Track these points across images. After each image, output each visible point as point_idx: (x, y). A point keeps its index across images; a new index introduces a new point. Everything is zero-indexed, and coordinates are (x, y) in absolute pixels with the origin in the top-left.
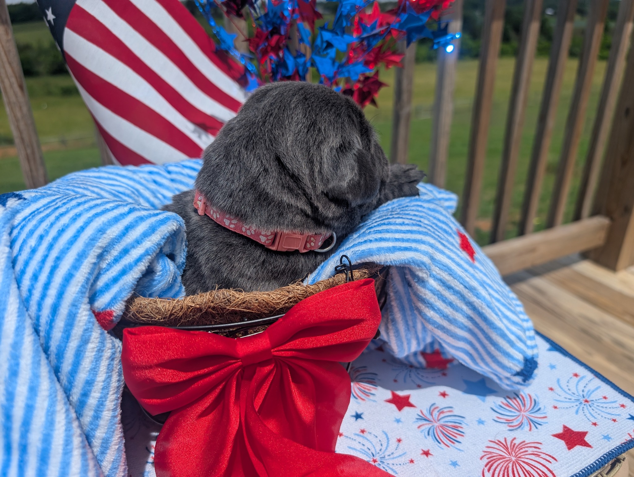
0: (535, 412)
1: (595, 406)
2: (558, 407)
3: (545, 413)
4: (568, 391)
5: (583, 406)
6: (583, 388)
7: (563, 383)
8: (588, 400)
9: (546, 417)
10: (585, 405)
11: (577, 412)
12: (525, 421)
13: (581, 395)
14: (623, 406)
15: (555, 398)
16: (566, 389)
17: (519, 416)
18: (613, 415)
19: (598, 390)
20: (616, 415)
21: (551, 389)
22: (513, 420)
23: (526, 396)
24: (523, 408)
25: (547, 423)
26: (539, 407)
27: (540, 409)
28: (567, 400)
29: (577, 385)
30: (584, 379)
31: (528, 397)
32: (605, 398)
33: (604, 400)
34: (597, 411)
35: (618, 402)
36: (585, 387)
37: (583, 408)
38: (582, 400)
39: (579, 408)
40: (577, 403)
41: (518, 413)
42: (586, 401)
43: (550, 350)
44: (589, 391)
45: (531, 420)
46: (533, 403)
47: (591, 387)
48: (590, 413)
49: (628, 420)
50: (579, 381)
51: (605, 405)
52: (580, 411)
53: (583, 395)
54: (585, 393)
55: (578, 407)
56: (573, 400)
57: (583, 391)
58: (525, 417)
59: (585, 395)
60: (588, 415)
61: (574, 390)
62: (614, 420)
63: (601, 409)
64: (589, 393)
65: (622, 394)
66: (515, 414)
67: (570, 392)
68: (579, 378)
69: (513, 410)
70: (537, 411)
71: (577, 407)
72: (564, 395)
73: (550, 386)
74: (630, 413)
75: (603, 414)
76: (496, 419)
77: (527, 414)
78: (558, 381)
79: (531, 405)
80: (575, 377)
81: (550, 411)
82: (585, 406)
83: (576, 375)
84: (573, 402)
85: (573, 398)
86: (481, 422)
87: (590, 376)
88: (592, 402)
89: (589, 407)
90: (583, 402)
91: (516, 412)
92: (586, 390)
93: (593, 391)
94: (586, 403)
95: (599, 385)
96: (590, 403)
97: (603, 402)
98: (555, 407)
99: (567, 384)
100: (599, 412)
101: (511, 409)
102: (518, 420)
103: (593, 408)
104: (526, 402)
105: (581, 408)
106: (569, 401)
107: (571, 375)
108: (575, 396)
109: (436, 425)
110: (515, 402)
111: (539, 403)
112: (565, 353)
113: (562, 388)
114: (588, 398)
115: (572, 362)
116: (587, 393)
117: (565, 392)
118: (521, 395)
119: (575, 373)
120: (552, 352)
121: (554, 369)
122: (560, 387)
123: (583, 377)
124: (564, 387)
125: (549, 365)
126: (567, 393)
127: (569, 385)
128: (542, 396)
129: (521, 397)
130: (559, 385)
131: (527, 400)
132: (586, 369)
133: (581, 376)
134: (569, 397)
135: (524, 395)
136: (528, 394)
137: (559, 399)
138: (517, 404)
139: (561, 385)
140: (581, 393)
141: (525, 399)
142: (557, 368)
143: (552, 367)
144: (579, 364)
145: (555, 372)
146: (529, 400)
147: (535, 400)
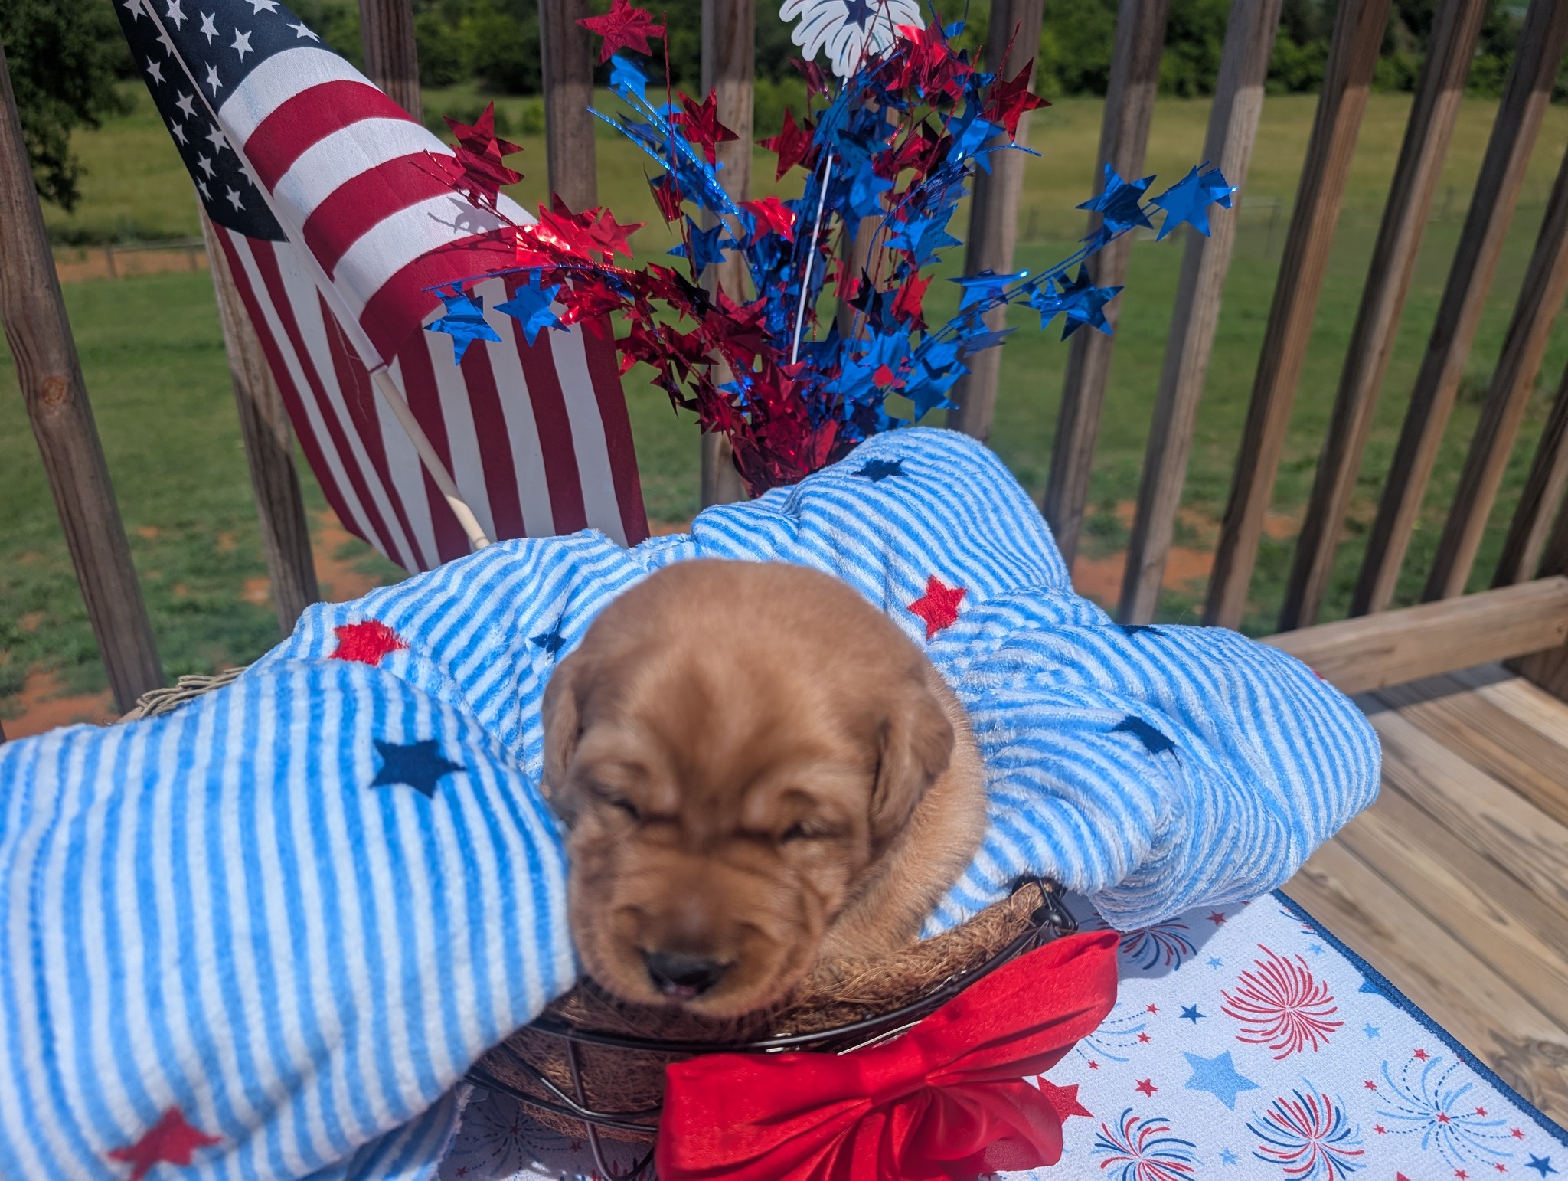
0: (1339, 1139)
1: (1461, 1130)
2: (1385, 1130)
3: (1359, 1143)
4: (1406, 1093)
5: (1436, 1129)
6: (1436, 1087)
7: (1395, 1071)
8: (1447, 1115)
9: (1362, 1152)
10: (1440, 1127)
11: (1425, 1143)
12: (1319, 1160)
13: (1433, 1103)
14: (1517, 1133)
15: (1378, 1108)
16: (1402, 1089)
17: (1307, 1146)
18: (1498, 1154)
19: (1468, 1093)
20: (1504, 1155)
21: (1370, 1085)
22: (1295, 1155)
23: (1318, 1100)
24: (1313, 1129)
25: (1365, 1166)
26: (1346, 1128)
27: (1349, 1131)
28: (1405, 1114)
29: (1424, 1079)
30: (1438, 1066)
31: (1323, 1100)
32: (1481, 1112)
33: (1479, 1118)
34: (1465, 1142)
35: (1508, 1124)
36: (1440, 1084)
37: (1437, 1134)
38: (1435, 1114)
39: (1429, 1133)
40: (1425, 1123)
41: (1303, 1141)
42: (1443, 1118)
43: (1363, 990)
44: (1448, 1094)
45: (1331, 1157)
46: (1334, 1117)
47: (1452, 1084)
48: (1451, 1147)
49: (1529, 1168)
50: (1426, 1072)
51: (1482, 1130)
52: (1432, 1141)
53: (1437, 1104)
54: (1440, 1099)
55: (1427, 1130)
56: (1416, 1115)
57: (1436, 1094)
58: (1318, 1150)
59: (1440, 1104)
60: (1448, 1152)
61: (1417, 1090)
62: (1501, 1168)
63: (1473, 1137)
64: (1449, 1098)
65: (1515, 1104)
66: (1298, 1143)
67: (1410, 1097)
68: (1427, 1061)
69: (1294, 1133)
70: (1342, 1137)
71: (1424, 1132)
72: (1397, 1101)
73: (1369, 1079)
74: (1531, 1151)
75: (1477, 1151)
76: (1260, 1152)
77: (1322, 1142)
78: (1385, 1066)
79: (1329, 1122)
80: (1419, 1060)
81: (1368, 1139)
82: (1440, 1131)
83: (1421, 1054)
84: (1416, 1119)
85: (1417, 1110)
86: (1228, 1157)
87: (1450, 1057)
88: (1455, 1121)
89: (1448, 1132)
90: (1437, 1119)
91: (1301, 1136)
92: (1442, 1091)
93: (1457, 1096)
94: (1443, 1123)
95: (1470, 1081)
96: (1451, 1123)
97: (1478, 1121)
98: (1380, 1130)
99: (1404, 1075)
100: (1470, 1146)
101: (1288, 1130)
102: (1306, 1157)
103: (1456, 1134)
104: (1320, 1114)
105: (1433, 1135)
106: (1409, 1115)
107: (1412, 1054)
108: (1419, 1103)
109: (1138, 1160)
110: (1297, 1113)
111: (1345, 1119)
112: (1398, 998)
113: (1392, 1085)
114: (1447, 1110)
115: (1413, 1021)
116: (1445, 1098)
117: (1400, 1093)
118: (1309, 1097)
119: (1419, 1048)
120: (1370, 995)
121: (1375, 1038)
122: (1390, 1082)
123: (1436, 1060)
124: (1398, 1082)
125: (1365, 1027)
126: (1404, 1097)
127: (1407, 1079)
128: (1351, 1102)
129: (1308, 1102)
130: (1387, 1077)
131: (1322, 1111)
132: (1442, 1040)
133: (1431, 1058)
134: (1408, 1106)
135: (1314, 1098)
136: (1324, 1096)
137: (1387, 1110)
138: (1301, 1117)
139: (1390, 1077)
140: (1432, 1098)
141: (1318, 1107)
142: (1381, 1034)
143: (1372, 1032)
144: (1427, 1027)
145: (1377, 1046)
146: (1326, 1109)
147: (1337, 1110)
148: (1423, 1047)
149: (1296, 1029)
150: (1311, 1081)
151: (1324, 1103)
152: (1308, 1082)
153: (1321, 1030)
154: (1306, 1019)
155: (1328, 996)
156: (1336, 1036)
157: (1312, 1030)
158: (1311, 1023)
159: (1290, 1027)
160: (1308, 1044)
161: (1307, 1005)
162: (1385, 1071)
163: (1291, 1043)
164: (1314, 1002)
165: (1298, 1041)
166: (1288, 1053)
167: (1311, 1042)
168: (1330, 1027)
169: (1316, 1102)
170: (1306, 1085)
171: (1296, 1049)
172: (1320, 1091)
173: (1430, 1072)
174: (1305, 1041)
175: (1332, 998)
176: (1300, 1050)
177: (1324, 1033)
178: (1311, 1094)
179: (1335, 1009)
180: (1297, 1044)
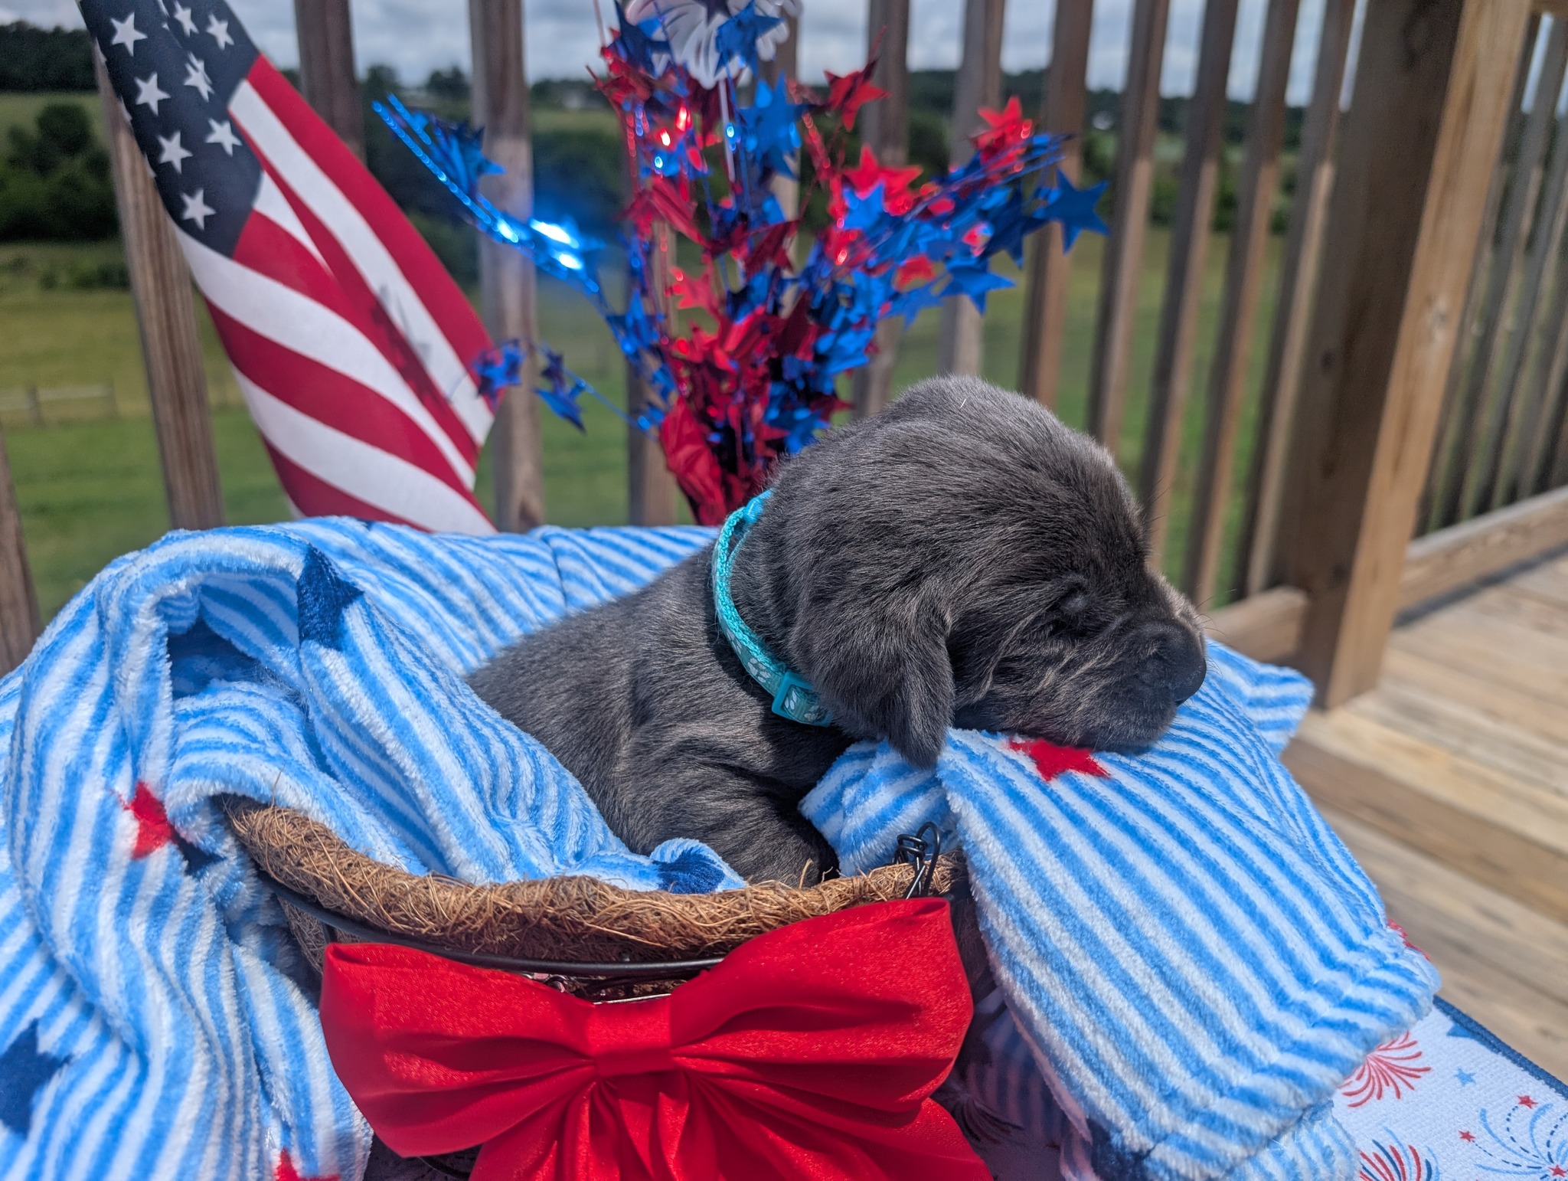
4: (1511, 1144)
6: (1548, 1137)
7: (1496, 1120)
8: (1563, 1168)
13: (1545, 1155)
15: (1478, 1162)
16: (1506, 1140)
21: (1466, 1136)
23: (1404, 1152)
28: (1511, 1167)
29: (1532, 1128)
30: (1548, 1113)
31: (1409, 1152)
36: (1552, 1133)
38: (1547, 1168)
40: (1537, 1177)
42: (1558, 1171)
43: (1453, 1033)
44: (1562, 1145)
46: (1424, 1172)
50: (1534, 1120)
53: (1549, 1155)
54: (1553, 1150)
56: (1524, 1168)
57: (1548, 1144)
59: (1553, 1156)
61: (1524, 1140)
64: (1564, 1149)
67: (1517, 1148)
68: (1535, 1108)
72: (1500, 1154)
73: (1465, 1129)
78: (1483, 1114)
79: (1419, 1174)
80: (1525, 1107)
83: (1526, 1101)
84: (1526, 1174)
85: (1525, 1163)
87: (1562, 1104)
90: (1550, 1172)
92: (1556, 1141)
94: (1558, 1177)
99: (1508, 1124)
104: (1406, 1167)
106: (1516, 1169)
107: (1516, 1101)
108: (1528, 1156)
110: (1379, 1166)
111: (1438, 1173)
112: (1495, 1044)
113: (1494, 1136)
114: (1562, 1163)
115: (1515, 1067)
116: (1560, 1149)
117: (1504, 1145)
118: (1393, 1149)
119: (1523, 1095)
120: (1461, 1039)
121: (1469, 1085)
122: (1490, 1132)
123: (1546, 1107)
124: (1499, 1131)
125: (1456, 1072)
126: (1509, 1149)
127: (1512, 1128)
128: (1445, 1154)
129: (1391, 1154)
130: (1486, 1127)
131: (1409, 1164)
132: (1551, 1086)
133: (1539, 1106)
134: (1513, 1158)
135: (1399, 1149)
136: (1411, 1147)
137: (1489, 1164)
138: (1383, 1171)
139: (1491, 1127)
140: (1544, 1150)
141: (1404, 1160)
142: (1477, 1080)
143: (1465, 1078)
144: (1532, 1074)
145: (1473, 1093)
146: (1414, 1162)
147: (1428, 1164)
148: (1529, 1093)
149: (1374, 1074)
150: (1394, 1131)
151: (1411, 1156)
152: (1391, 1132)
153: (1404, 1076)
154: (1386, 1064)
155: (1411, 1039)
156: (1422, 1083)
157: (1393, 1076)
158: (1392, 1068)
159: (1366, 1073)
160: (1389, 1091)
161: (1386, 1049)
162: (1484, 1120)
163: (1369, 1090)
164: (1395, 1045)
165: (1377, 1087)
166: (1364, 1101)
167: (1392, 1089)
168: (1415, 1074)
169: (1401, 1154)
170: (1388, 1135)
171: (1374, 1097)
172: (1406, 1142)
173: (1539, 1121)
174: (1385, 1087)
175: (1414, 1043)
176: (1379, 1096)
177: (1408, 1079)
178: (1395, 1145)
179: (1419, 1054)
180: (1376, 1091)
